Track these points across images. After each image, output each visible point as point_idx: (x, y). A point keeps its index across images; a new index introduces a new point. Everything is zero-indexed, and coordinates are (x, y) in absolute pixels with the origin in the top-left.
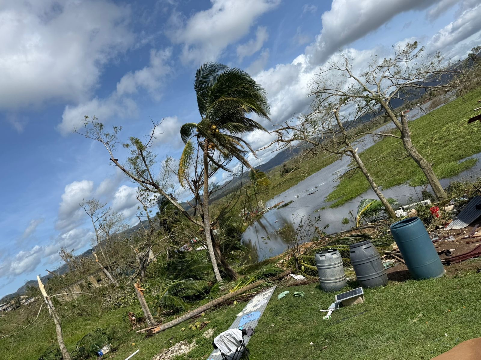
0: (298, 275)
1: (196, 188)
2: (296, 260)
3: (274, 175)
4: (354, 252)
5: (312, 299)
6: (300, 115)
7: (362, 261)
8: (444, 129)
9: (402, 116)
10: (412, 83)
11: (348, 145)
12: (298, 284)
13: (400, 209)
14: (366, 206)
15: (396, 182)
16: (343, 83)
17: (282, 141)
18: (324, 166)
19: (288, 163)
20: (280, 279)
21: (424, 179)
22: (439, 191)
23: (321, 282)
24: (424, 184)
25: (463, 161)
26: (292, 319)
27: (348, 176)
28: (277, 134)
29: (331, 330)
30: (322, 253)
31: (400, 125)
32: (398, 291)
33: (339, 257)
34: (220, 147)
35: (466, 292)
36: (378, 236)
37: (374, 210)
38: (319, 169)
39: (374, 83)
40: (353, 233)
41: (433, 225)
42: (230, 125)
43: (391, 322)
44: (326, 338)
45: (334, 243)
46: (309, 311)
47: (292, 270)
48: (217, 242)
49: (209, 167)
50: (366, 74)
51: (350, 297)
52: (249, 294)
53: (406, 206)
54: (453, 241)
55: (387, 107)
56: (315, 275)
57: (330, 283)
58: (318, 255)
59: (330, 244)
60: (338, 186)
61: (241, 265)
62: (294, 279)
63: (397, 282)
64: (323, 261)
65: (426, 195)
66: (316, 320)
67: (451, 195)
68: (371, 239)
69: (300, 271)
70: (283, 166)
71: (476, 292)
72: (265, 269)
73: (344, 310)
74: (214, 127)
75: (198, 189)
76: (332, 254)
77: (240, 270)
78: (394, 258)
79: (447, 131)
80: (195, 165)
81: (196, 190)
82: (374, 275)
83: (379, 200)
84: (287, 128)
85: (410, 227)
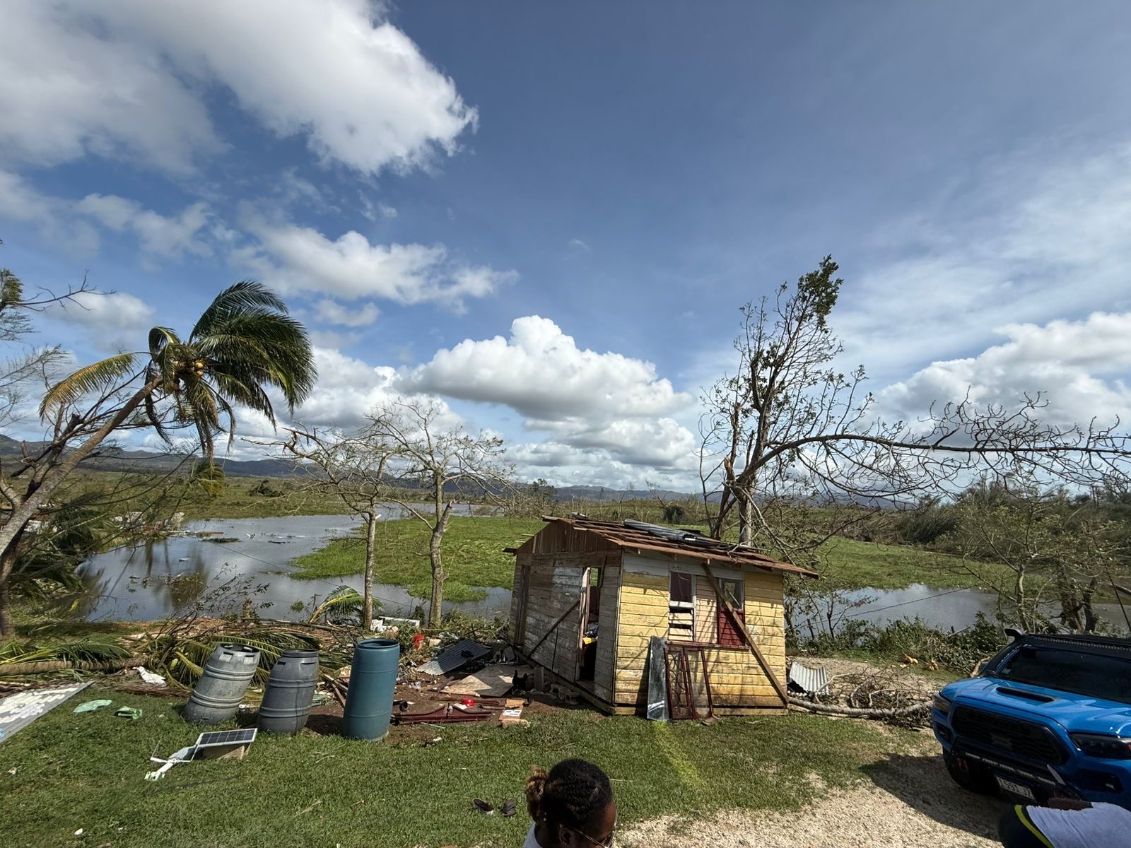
0: (155, 673)
1: (70, 429)
2: (172, 643)
3: (239, 486)
4: (284, 664)
5: (149, 729)
6: (339, 431)
7: (287, 683)
8: (477, 543)
9: (448, 506)
10: (477, 478)
11: (372, 505)
12: (142, 693)
13: (380, 619)
14: (342, 597)
15: (394, 580)
16: (413, 430)
17: (292, 449)
18: (322, 513)
19: (275, 482)
20: (111, 671)
21: (429, 591)
22: (436, 615)
23: (191, 701)
24: (424, 597)
25: (476, 589)
26: (72, 765)
27: (345, 544)
28: (292, 436)
29: (146, 805)
30: (230, 649)
31: (441, 514)
32: (308, 751)
33: (253, 665)
34: (182, 397)
35: (398, 775)
36: (331, 647)
37: (348, 607)
38: (313, 513)
39: (443, 452)
40: (299, 630)
41: (406, 659)
42: (228, 379)
43: (267, 807)
44: (122, 824)
45: (260, 637)
46: (125, 753)
47: (149, 659)
48: (23, 548)
49: (132, 414)
50: (441, 438)
51: (225, 743)
52: (6, 685)
53: (389, 618)
54: (417, 690)
55: (440, 487)
56: (187, 683)
57: (208, 706)
58: (221, 650)
59: (252, 636)
60: (322, 550)
61: (36, 612)
62: (141, 678)
63: (315, 733)
64: (223, 662)
65: (418, 613)
66: (126, 779)
67: (445, 626)
68: (319, 648)
69: (165, 666)
70: (262, 480)
71: (409, 777)
72: (93, 641)
73: (200, 765)
74: (200, 365)
75: (75, 434)
76: (247, 656)
77: (24, 623)
78: (333, 691)
79: (479, 547)
80: (106, 395)
81: (64, 434)
82: (290, 712)
83: (363, 595)
84: (311, 437)
85: (382, 653)
